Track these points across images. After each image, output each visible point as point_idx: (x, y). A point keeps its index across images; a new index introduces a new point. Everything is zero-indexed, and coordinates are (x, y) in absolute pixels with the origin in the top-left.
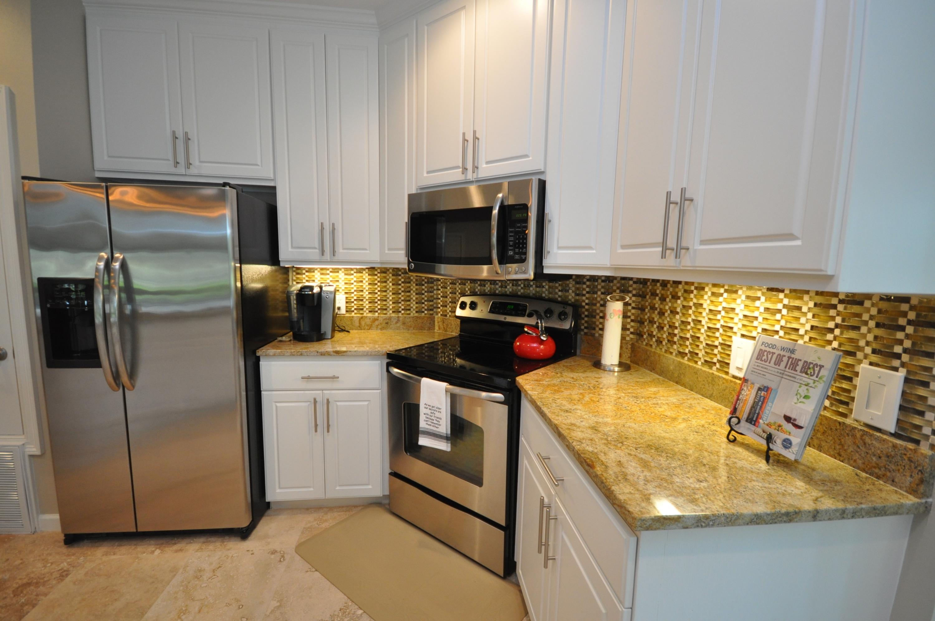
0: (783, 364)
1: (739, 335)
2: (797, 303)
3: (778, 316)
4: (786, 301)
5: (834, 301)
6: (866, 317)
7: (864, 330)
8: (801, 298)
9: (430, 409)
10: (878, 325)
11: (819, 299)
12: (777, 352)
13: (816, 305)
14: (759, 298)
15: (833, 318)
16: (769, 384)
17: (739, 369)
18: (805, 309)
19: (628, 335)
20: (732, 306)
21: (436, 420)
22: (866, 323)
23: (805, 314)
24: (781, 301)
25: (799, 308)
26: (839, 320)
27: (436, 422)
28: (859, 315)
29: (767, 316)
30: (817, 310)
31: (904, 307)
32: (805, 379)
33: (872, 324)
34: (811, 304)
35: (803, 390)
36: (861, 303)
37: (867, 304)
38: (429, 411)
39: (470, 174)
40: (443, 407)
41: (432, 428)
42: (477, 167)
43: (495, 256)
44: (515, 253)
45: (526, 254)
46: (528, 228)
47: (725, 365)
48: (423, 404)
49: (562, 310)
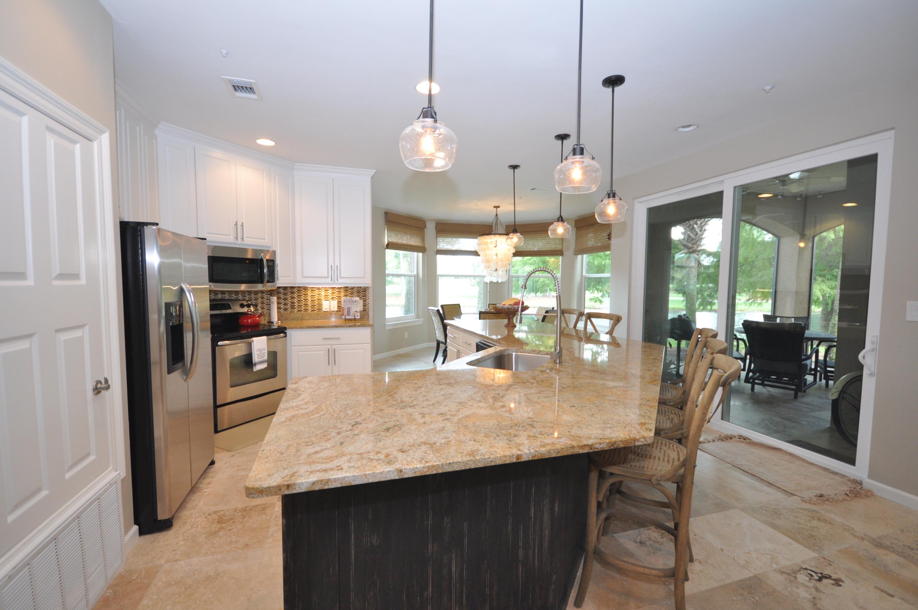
1: (324, 300)
2: (340, 290)
3: (335, 294)
4: (337, 290)
5: (348, 289)
6: (354, 291)
12: (349, 300)
14: (329, 290)
15: (348, 293)
16: (349, 307)
17: (326, 309)
20: (320, 293)
22: (355, 293)
23: (342, 293)
25: (340, 291)
27: (263, 355)
29: (332, 294)
30: (345, 291)
32: (356, 303)
35: (357, 306)
36: (353, 289)
38: (259, 352)
39: (240, 241)
40: (266, 347)
41: (261, 359)
42: (242, 239)
43: (266, 279)
44: (270, 279)
45: (274, 279)
46: (274, 269)
47: (320, 309)
48: (256, 350)
49: (247, 303)
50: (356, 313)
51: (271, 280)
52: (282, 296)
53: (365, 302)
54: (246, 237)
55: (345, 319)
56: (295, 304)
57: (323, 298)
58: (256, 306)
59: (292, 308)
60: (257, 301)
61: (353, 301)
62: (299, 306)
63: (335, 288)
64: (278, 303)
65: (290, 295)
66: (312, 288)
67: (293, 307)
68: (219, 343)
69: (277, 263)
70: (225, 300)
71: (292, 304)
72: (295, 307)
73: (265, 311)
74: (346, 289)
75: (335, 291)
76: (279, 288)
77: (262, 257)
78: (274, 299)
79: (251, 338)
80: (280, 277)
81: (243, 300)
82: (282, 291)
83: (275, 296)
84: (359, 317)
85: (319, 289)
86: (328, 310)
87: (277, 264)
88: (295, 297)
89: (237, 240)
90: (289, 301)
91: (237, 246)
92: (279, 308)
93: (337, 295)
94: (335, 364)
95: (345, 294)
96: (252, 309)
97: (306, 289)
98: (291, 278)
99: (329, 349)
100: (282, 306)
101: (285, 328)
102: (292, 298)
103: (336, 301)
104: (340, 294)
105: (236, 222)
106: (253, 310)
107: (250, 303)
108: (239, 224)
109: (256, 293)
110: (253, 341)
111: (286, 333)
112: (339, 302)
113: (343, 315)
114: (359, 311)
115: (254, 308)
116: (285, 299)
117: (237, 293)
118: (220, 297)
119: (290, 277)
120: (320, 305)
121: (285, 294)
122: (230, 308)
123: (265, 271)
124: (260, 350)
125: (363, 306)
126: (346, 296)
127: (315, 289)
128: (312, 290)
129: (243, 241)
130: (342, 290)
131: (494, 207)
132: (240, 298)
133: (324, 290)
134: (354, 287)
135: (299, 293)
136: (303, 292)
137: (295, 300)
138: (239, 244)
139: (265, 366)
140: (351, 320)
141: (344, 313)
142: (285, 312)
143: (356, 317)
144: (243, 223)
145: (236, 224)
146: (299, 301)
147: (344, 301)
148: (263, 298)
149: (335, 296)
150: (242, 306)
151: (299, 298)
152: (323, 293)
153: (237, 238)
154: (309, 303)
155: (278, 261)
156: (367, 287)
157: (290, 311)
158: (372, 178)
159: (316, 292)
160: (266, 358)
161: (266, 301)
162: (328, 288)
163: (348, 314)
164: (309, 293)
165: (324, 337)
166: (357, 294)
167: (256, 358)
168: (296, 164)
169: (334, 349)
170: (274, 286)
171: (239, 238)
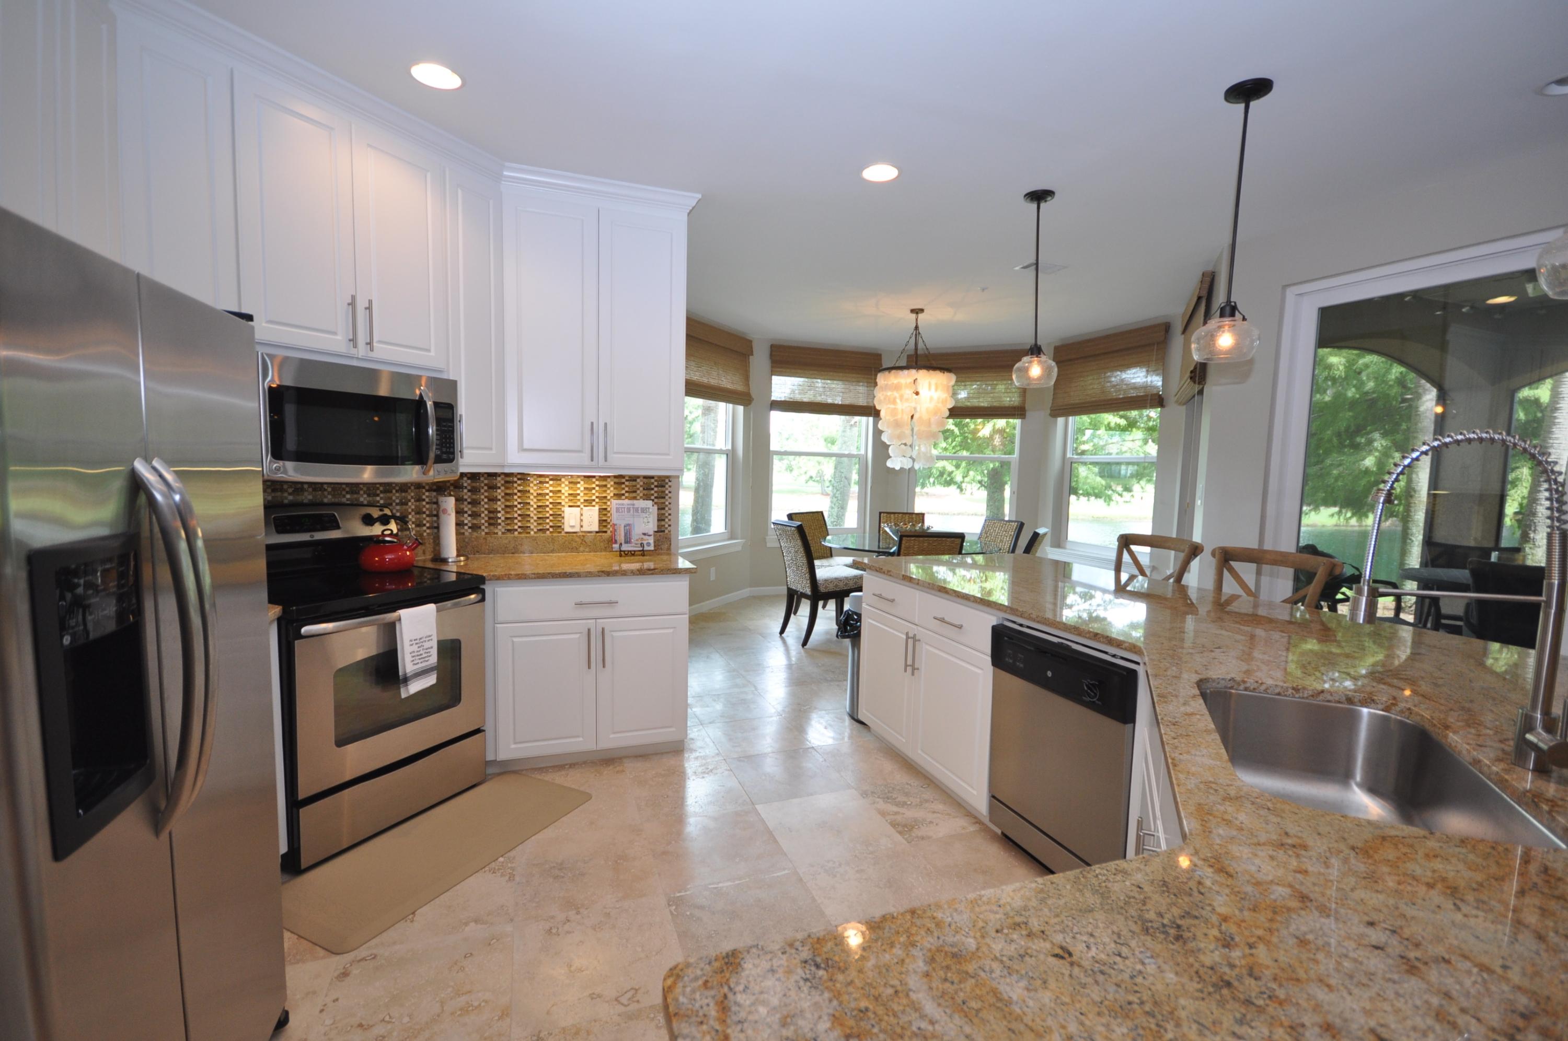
0: (632, 511)
1: (567, 505)
2: (604, 483)
3: (594, 491)
4: (597, 483)
5: (623, 480)
6: (638, 486)
7: (638, 492)
8: (606, 480)
9: (417, 644)
10: (644, 489)
11: (616, 480)
12: (626, 507)
13: (615, 483)
14: (579, 483)
15: (623, 489)
16: (629, 523)
17: (573, 527)
18: (609, 486)
19: (425, 531)
20: (559, 489)
21: (426, 653)
22: (638, 489)
23: (609, 488)
24: (594, 483)
25: (605, 486)
26: (627, 489)
27: (426, 655)
28: (636, 486)
29: (586, 492)
30: (616, 486)
31: (653, 480)
32: (644, 515)
33: (641, 489)
34: (612, 483)
35: (645, 520)
36: (635, 480)
37: (638, 480)
38: (415, 648)
39: (362, 350)
40: (434, 633)
41: (420, 665)
42: (370, 344)
43: (432, 455)
44: (443, 453)
45: (453, 453)
46: (453, 427)
47: (558, 528)
48: (407, 643)
49: (381, 513)
50: (646, 537)
51: (445, 456)
52: (466, 494)
53: (663, 512)
54: (379, 342)
55: (621, 551)
56: (499, 515)
57: (564, 500)
58: (402, 521)
59: (490, 524)
60: (404, 507)
61: (637, 510)
62: (507, 518)
63: (594, 477)
64: (459, 512)
65: (486, 494)
66: (541, 476)
67: (493, 522)
68: (305, 630)
69: (459, 413)
70: (322, 505)
71: (492, 515)
72: (499, 521)
73: (426, 532)
74: (619, 479)
75: (594, 486)
76: (462, 475)
77: (421, 395)
78: (449, 503)
79: (394, 610)
80: (468, 448)
81: (370, 505)
82: (466, 482)
83: (451, 495)
84: (652, 548)
85: (556, 479)
86: (577, 529)
87: (461, 416)
88: (499, 497)
89: (355, 346)
90: (484, 506)
91: (355, 363)
92: (459, 524)
93: (597, 494)
94: (604, 666)
95: (616, 492)
96: (393, 526)
97: (523, 477)
98: (494, 452)
99: (589, 630)
100: (467, 520)
101: (482, 580)
102: (490, 500)
103: (597, 508)
104: (605, 491)
105: (353, 297)
106: (395, 531)
107: (387, 512)
108: (361, 305)
109: (404, 488)
110: (400, 620)
111: (483, 592)
112: (603, 511)
113: (616, 542)
114: (651, 533)
115: (397, 524)
116: (474, 503)
117: (354, 488)
118: (310, 497)
119: (491, 449)
120: (558, 516)
121: (474, 490)
122: (338, 527)
123: (430, 431)
124: (419, 642)
125: (658, 520)
126: (618, 496)
127: (547, 480)
128: (541, 482)
129: (372, 350)
130: (610, 483)
131: (913, 311)
132: (362, 499)
133: (567, 483)
134: (638, 477)
135: (507, 488)
136: (518, 486)
137: (499, 506)
138: (359, 357)
139: (431, 680)
140: (632, 554)
141: (618, 538)
142: (475, 534)
143: (646, 548)
144: (370, 302)
145: (353, 304)
146: (507, 506)
147: (618, 510)
148: (419, 500)
149: (594, 497)
150: (368, 520)
151: (507, 500)
152: (565, 489)
153: (353, 341)
154: (532, 512)
155: (462, 409)
156: (668, 477)
157: (486, 530)
158: (689, 214)
159: (549, 487)
160: (433, 659)
161: (427, 506)
162: (579, 476)
163: (628, 541)
164: (533, 489)
165: (578, 601)
166: (646, 492)
167: (408, 663)
168: (507, 164)
169: (603, 629)
170: (453, 471)
171: (362, 338)
